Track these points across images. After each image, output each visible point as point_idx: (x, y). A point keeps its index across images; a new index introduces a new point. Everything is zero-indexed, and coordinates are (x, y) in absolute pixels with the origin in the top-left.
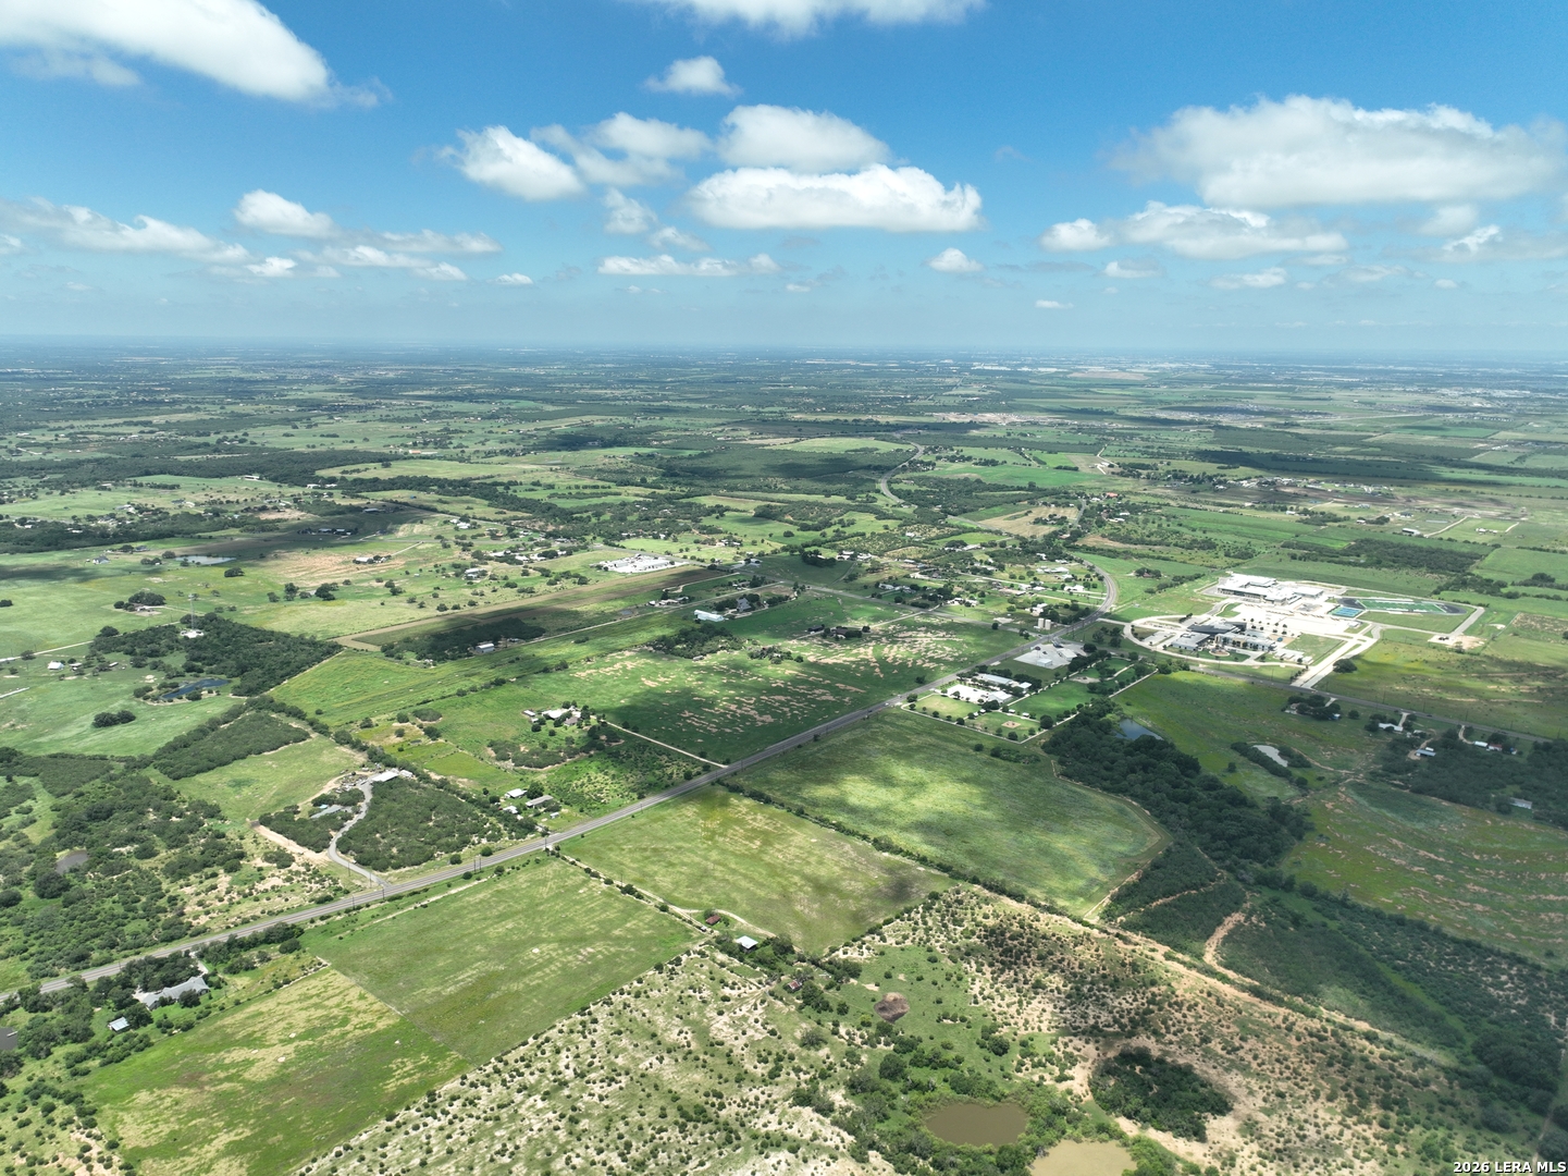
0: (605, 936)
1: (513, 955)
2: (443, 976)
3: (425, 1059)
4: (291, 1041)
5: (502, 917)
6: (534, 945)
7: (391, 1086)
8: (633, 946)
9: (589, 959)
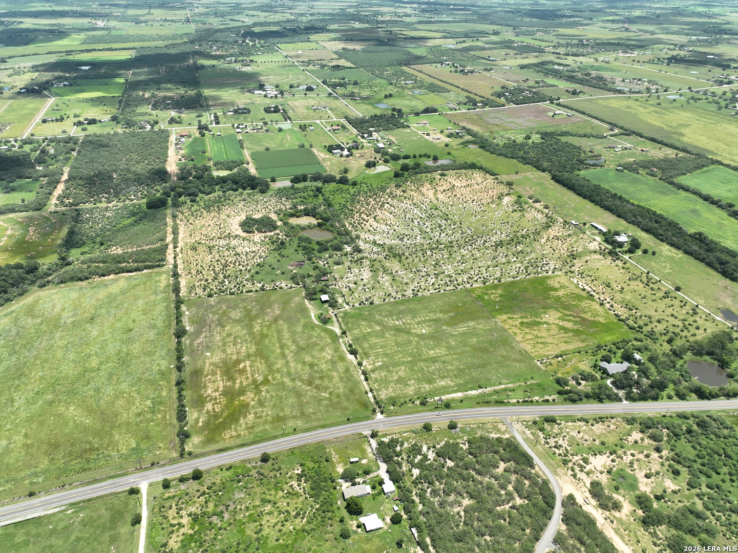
0: (385, 327)
1: (436, 333)
2: (473, 333)
3: (486, 297)
4: (545, 323)
5: (434, 360)
6: (423, 335)
7: (499, 292)
8: (375, 318)
9: (400, 318)
